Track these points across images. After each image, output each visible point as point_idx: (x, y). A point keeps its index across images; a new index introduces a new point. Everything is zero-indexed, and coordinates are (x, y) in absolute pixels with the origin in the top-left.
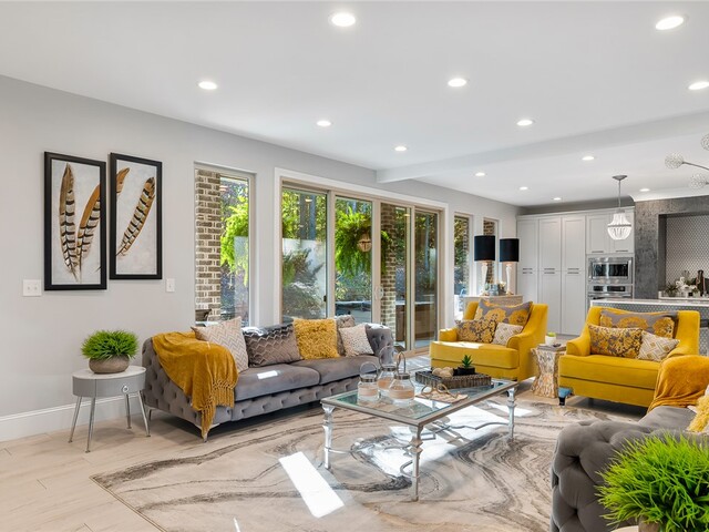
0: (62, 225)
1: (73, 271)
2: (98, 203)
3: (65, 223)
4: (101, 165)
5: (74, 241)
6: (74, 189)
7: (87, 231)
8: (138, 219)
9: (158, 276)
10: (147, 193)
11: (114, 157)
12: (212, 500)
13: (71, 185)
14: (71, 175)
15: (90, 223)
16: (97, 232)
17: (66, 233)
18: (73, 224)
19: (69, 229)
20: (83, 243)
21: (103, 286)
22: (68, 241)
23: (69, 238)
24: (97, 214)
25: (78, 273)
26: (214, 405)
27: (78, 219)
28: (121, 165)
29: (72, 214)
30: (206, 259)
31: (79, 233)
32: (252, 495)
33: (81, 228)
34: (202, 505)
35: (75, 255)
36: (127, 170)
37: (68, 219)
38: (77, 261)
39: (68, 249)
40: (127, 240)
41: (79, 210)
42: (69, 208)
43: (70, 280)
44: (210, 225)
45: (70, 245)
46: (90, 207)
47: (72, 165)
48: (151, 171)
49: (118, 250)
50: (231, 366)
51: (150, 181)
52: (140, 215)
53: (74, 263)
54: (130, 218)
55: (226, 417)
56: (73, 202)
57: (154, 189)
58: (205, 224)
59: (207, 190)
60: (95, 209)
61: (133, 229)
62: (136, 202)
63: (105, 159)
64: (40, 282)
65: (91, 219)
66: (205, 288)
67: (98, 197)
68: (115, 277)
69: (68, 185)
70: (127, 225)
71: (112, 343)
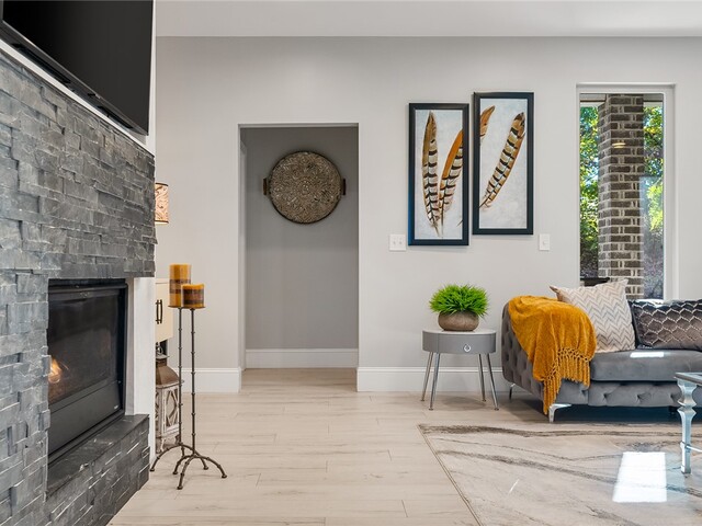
0: (425, 177)
1: (435, 225)
2: (461, 150)
3: (427, 175)
4: (464, 108)
5: (436, 194)
6: (437, 138)
7: (450, 182)
8: (505, 164)
9: (529, 231)
10: (515, 132)
11: (477, 97)
12: (511, 462)
13: (434, 135)
14: (433, 123)
15: (453, 172)
16: (459, 182)
17: (430, 185)
18: (435, 175)
19: (431, 180)
20: (445, 195)
21: (464, 242)
22: (430, 194)
23: (432, 190)
24: (459, 162)
25: (440, 227)
26: (558, 376)
27: (440, 170)
28: (485, 104)
29: (435, 164)
30: (622, 216)
31: (441, 185)
32: (558, 469)
33: (444, 179)
34: (498, 463)
35: (437, 210)
36: (493, 108)
37: (431, 170)
38: (439, 214)
39: (431, 202)
40: (492, 189)
41: (441, 160)
42: (431, 159)
43: (432, 235)
44: (627, 169)
45: (433, 198)
46: (452, 155)
47: (435, 112)
48: (520, 106)
49: (481, 201)
50: (586, 332)
51: (519, 117)
52: (507, 159)
53: (436, 217)
54: (495, 163)
55: (581, 399)
56: (436, 152)
57: (525, 127)
58: (620, 170)
59: (623, 123)
60: (457, 158)
61: (499, 176)
62: (503, 144)
63: (469, 101)
64: (404, 237)
65: (454, 168)
66: (621, 256)
67: (460, 144)
68: (478, 231)
69: (430, 136)
70: (492, 172)
71: (458, 297)
